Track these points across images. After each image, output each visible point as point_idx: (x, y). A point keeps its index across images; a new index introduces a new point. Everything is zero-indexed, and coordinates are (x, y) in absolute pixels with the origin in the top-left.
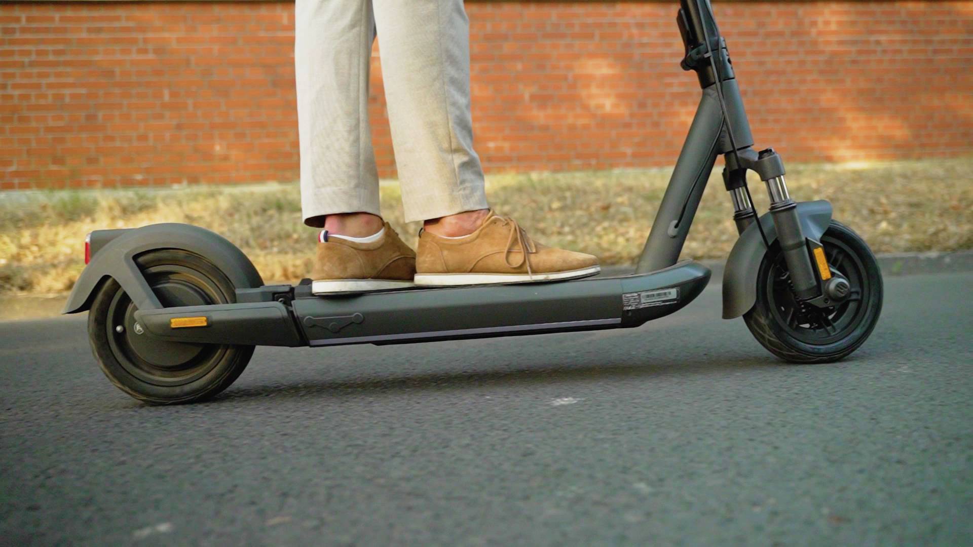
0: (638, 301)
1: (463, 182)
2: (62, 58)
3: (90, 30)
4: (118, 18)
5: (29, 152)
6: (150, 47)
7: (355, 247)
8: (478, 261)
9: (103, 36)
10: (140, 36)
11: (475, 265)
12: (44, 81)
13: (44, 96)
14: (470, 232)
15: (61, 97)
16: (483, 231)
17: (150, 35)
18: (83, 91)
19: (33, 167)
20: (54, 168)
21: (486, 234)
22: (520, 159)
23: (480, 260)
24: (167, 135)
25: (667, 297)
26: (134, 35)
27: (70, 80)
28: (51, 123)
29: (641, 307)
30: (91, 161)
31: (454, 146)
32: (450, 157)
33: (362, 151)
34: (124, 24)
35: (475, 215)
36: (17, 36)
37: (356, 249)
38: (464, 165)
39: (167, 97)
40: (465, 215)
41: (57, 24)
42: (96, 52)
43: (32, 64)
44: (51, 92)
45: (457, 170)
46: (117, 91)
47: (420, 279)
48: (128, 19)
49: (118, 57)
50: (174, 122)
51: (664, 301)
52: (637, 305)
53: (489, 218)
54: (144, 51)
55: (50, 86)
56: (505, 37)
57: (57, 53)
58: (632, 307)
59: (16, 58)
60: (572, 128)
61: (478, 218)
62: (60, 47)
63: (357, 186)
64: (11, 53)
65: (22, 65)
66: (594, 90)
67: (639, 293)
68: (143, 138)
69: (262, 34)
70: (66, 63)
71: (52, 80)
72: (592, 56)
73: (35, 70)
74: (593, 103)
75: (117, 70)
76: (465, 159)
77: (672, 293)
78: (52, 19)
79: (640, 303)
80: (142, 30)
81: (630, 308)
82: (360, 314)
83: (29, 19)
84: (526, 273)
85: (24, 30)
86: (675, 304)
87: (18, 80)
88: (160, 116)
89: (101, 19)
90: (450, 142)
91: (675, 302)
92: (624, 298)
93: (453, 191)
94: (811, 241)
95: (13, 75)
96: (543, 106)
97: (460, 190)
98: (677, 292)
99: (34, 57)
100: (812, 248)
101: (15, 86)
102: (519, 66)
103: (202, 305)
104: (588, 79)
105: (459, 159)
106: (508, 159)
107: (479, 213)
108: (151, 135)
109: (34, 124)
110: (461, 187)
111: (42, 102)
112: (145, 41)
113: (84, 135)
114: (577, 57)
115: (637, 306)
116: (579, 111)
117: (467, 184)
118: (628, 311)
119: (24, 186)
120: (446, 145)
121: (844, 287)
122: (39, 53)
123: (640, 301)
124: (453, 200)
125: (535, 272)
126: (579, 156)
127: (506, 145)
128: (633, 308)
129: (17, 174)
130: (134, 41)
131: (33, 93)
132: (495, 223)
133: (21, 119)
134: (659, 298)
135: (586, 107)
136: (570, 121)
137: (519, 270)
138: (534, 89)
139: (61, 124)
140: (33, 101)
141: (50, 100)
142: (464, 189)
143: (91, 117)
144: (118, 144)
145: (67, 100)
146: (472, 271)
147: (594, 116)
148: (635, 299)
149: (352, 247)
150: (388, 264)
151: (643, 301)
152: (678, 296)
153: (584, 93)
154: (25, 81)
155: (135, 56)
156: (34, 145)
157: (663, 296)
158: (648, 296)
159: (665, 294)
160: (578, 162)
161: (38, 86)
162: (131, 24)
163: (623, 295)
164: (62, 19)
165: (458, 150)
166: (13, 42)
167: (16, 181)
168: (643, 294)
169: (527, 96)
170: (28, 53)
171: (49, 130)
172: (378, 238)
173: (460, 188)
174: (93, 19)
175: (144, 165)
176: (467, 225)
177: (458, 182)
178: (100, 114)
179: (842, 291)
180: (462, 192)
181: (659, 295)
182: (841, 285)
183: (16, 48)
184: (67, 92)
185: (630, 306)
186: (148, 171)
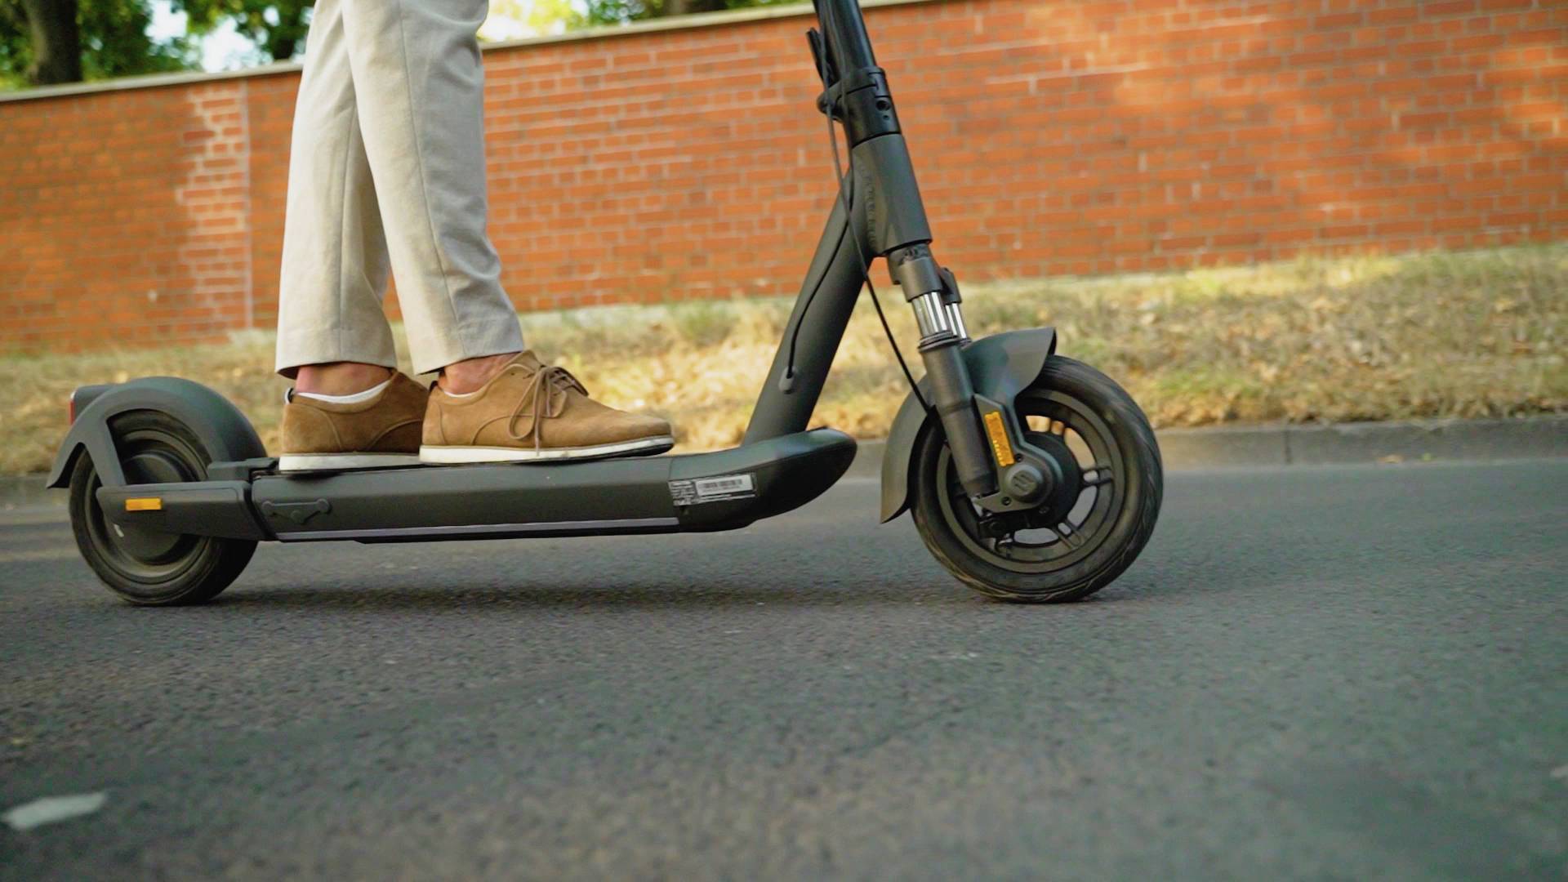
0: (693, 492)
1: (463, 317)
2: (660, 113)
3: (697, 69)
4: (734, 49)
5: (616, 251)
6: (779, 86)
7: (327, 409)
8: (481, 429)
9: (716, 75)
10: (765, 72)
11: (478, 434)
12: (636, 148)
13: (635, 170)
14: (475, 388)
15: (654, 170)
16: (493, 386)
17: (780, 68)
18: (686, 159)
19: (620, 273)
20: (647, 272)
21: (496, 391)
22: (1380, 230)
23: (483, 428)
24: (803, 218)
25: (738, 487)
26: (757, 71)
27: (670, 144)
28: (644, 208)
29: (701, 501)
30: (698, 260)
31: (445, 266)
32: (442, 282)
33: (343, 278)
34: (744, 55)
35: (487, 363)
36: (602, 86)
37: (327, 412)
38: (464, 293)
39: (802, 162)
40: (471, 364)
41: (653, 64)
42: (704, 101)
43: (622, 125)
44: (643, 164)
45: (452, 301)
46: (732, 156)
47: (428, 454)
48: (750, 47)
49: (735, 105)
50: (813, 197)
51: (733, 494)
52: (692, 498)
53: (505, 367)
54: (770, 94)
55: (643, 155)
56: (1356, 20)
57: (654, 106)
58: (686, 501)
59: (601, 118)
60: (1483, 170)
61: (491, 367)
62: (658, 97)
63: (336, 325)
64: (593, 112)
65: (606, 127)
66: (1527, 100)
67: (694, 480)
68: (769, 223)
69: (943, 52)
70: (664, 121)
71: (646, 146)
72: (1526, 37)
73: (623, 134)
74: (1525, 123)
75: (733, 124)
76: (465, 284)
77: (743, 481)
78: (646, 59)
79: (696, 495)
80: (767, 61)
81: (682, 503)
82: (324, 500)
83: (618, 61)
84: (532, 447)
85: (610, 78)
86: (751, 498)
87: (603, 150)
88: (791, 190)
89: (712, 51)
90: (439, 262)
91: (753, 496)
92: (670, 488)
93: (450, 330)
94: (981, 401)
95: (594, 144)
96: (1425, 136)
97: (460, 329)
98: (752, 480)
99: (622, 115)
100: (981, 412)
101: (600, 158)
102: (1382, 68)
103: (178, 481)
104: (1517, 83)
105: (455, 285)
106: (1361, 231)
107: (494, 360)
108: (779, 218)
109: (621, 211)
110: (463, 323)
111: (633, 178)
112: (773, 77)
113: (687, 224)
114: (1496, 41)
115: (693, 501)
116: (1497, 138)
117: (470, 320)
118: (684, 507)
119: (609, 300)
120: (433, 266)
121: (1027, 479)
122: (632, 108)
123: (696, 493)
124: (451, 344)
125: (546, 446)
126: (1495, 220)
127: (1356, 207)
128: (689, 503)
129: (599, 283)
130: (756, 80)
131: (620, 166)
132: (513, 374)
133: (607, 205)
134: (725, 489)
135: (1510, 132)
136: (1480, 157)
137: (527, 443)
138: (1411, 107)
139: (656, 208)
140: (621, 177)
141: (643, 175)
142: (469, 326)
143: (697, 197)
144: (733, 234)
145: (666, 174)
146: (475, 443)
147: (1529, 145)
148: (688, 489)
149: (321, 410)
150: (387, 431)
151: (700, 492)
152: (754, 486)
153: (1508, 106)
154: (611, 150)
155: (758, 102)
156: (622, 241)
157: (730, 486)
158: (707, 486)
159: (733, 482)
160: (1494, 231)
161: (627, 156)
162: (753, 55)
163: (670, 484)
164: (662, 57)
165: (453, 272)
166: (597, 96)
167: (599, 293)
168: (699, 483)
169: (1395, 120)
170: (614, 110)
171: (642, 217)
172: (371, 396)
173: (460, 325)
174: (701, 53)
175: (771, 264)
176: (474, 378)
177: (457, 317)
178: (710, 193)
179: (1025, 486)
180: (463, 331)
181: (724, 484)
182: (1023, 476)
183: (600, 104)
184: (665, 161)
185: (683, 499)
186: (775, 273)
